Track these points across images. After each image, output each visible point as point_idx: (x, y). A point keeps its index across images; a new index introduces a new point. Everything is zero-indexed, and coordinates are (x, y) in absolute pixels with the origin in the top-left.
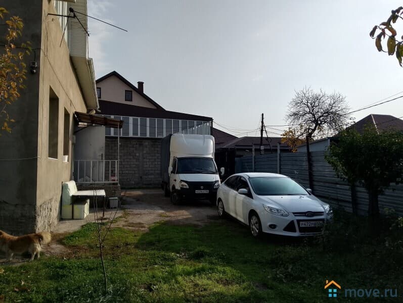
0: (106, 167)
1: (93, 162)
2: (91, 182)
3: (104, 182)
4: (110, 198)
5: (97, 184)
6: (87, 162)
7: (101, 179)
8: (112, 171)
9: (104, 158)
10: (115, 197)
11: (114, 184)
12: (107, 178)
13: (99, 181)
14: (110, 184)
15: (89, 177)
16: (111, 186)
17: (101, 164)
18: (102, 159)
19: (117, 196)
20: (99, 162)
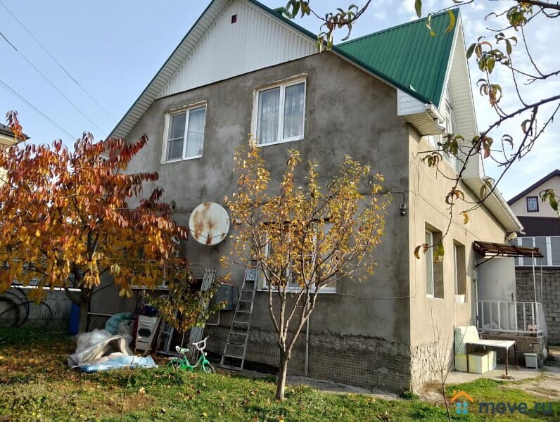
0: (518, 310)
1: (501, 304)
2: (500, 330)
3: (517, 331)
4: (525, 354)
5: (509, 333)
6: (493, 303)
7: (512, 327)
8: (527, 316)
9: (515, 298)
10: (533, 352)
11: (532, 335)
12: (520, 326)
13: (510, 329)
14: (526, 335)
15: (497, 323)
16: (527, 337)
17: (512, 307)
18: (513, 300)
19: (536, 352)
20: (509, 304)
